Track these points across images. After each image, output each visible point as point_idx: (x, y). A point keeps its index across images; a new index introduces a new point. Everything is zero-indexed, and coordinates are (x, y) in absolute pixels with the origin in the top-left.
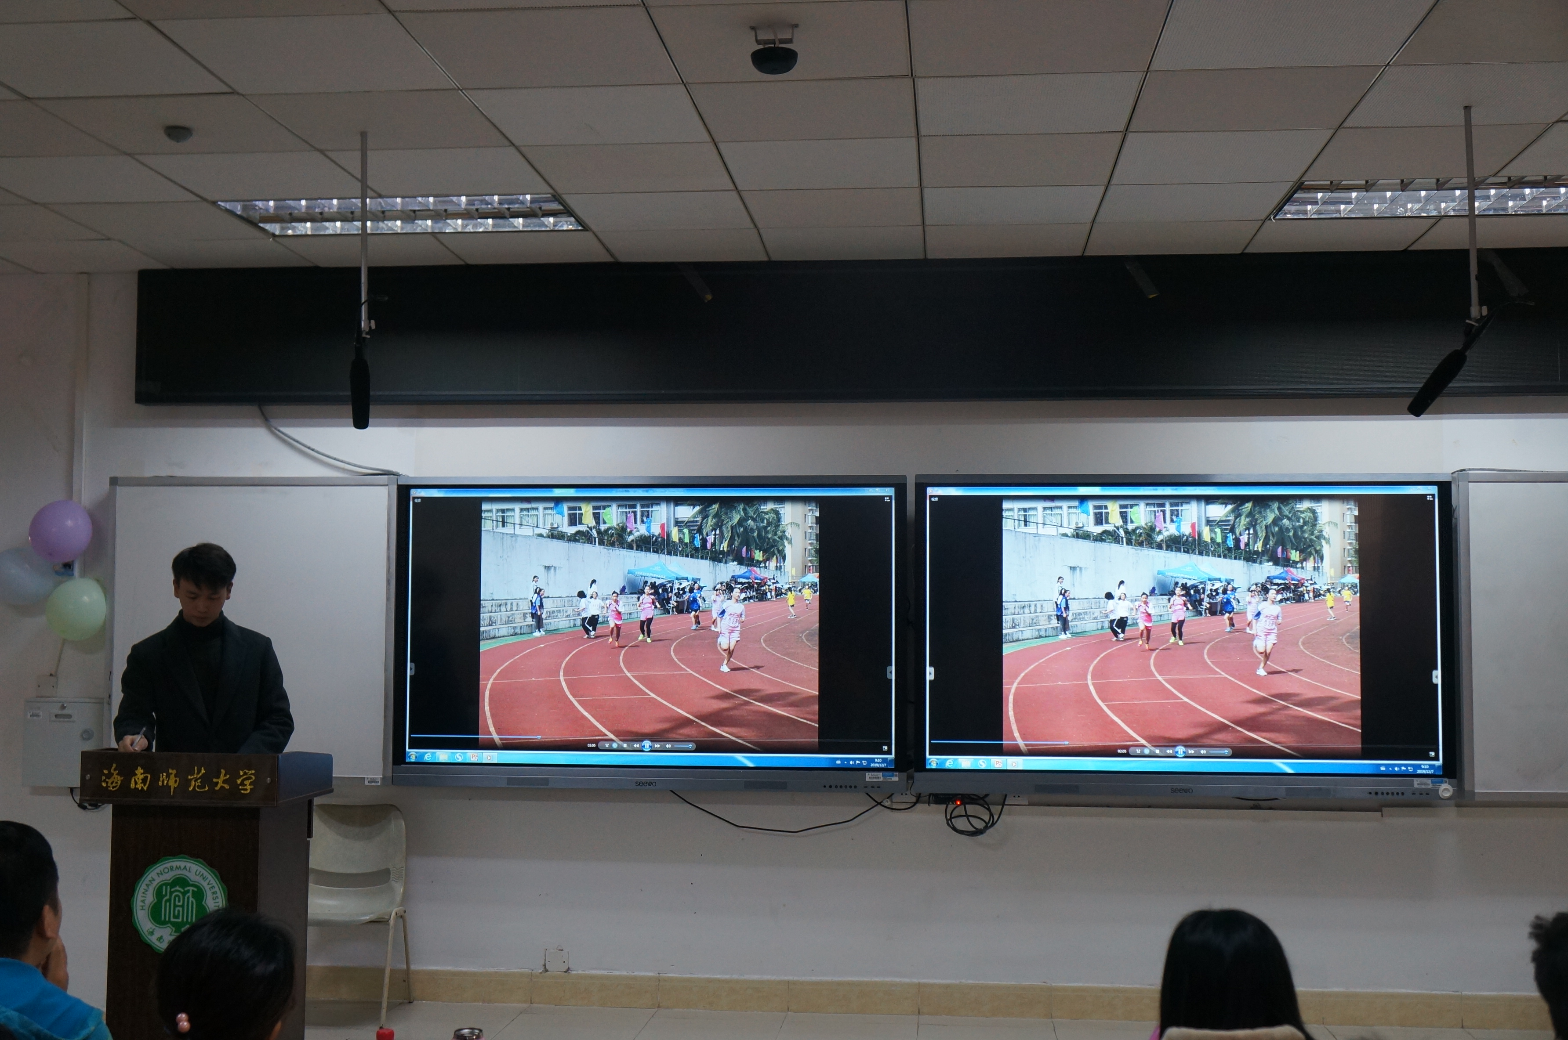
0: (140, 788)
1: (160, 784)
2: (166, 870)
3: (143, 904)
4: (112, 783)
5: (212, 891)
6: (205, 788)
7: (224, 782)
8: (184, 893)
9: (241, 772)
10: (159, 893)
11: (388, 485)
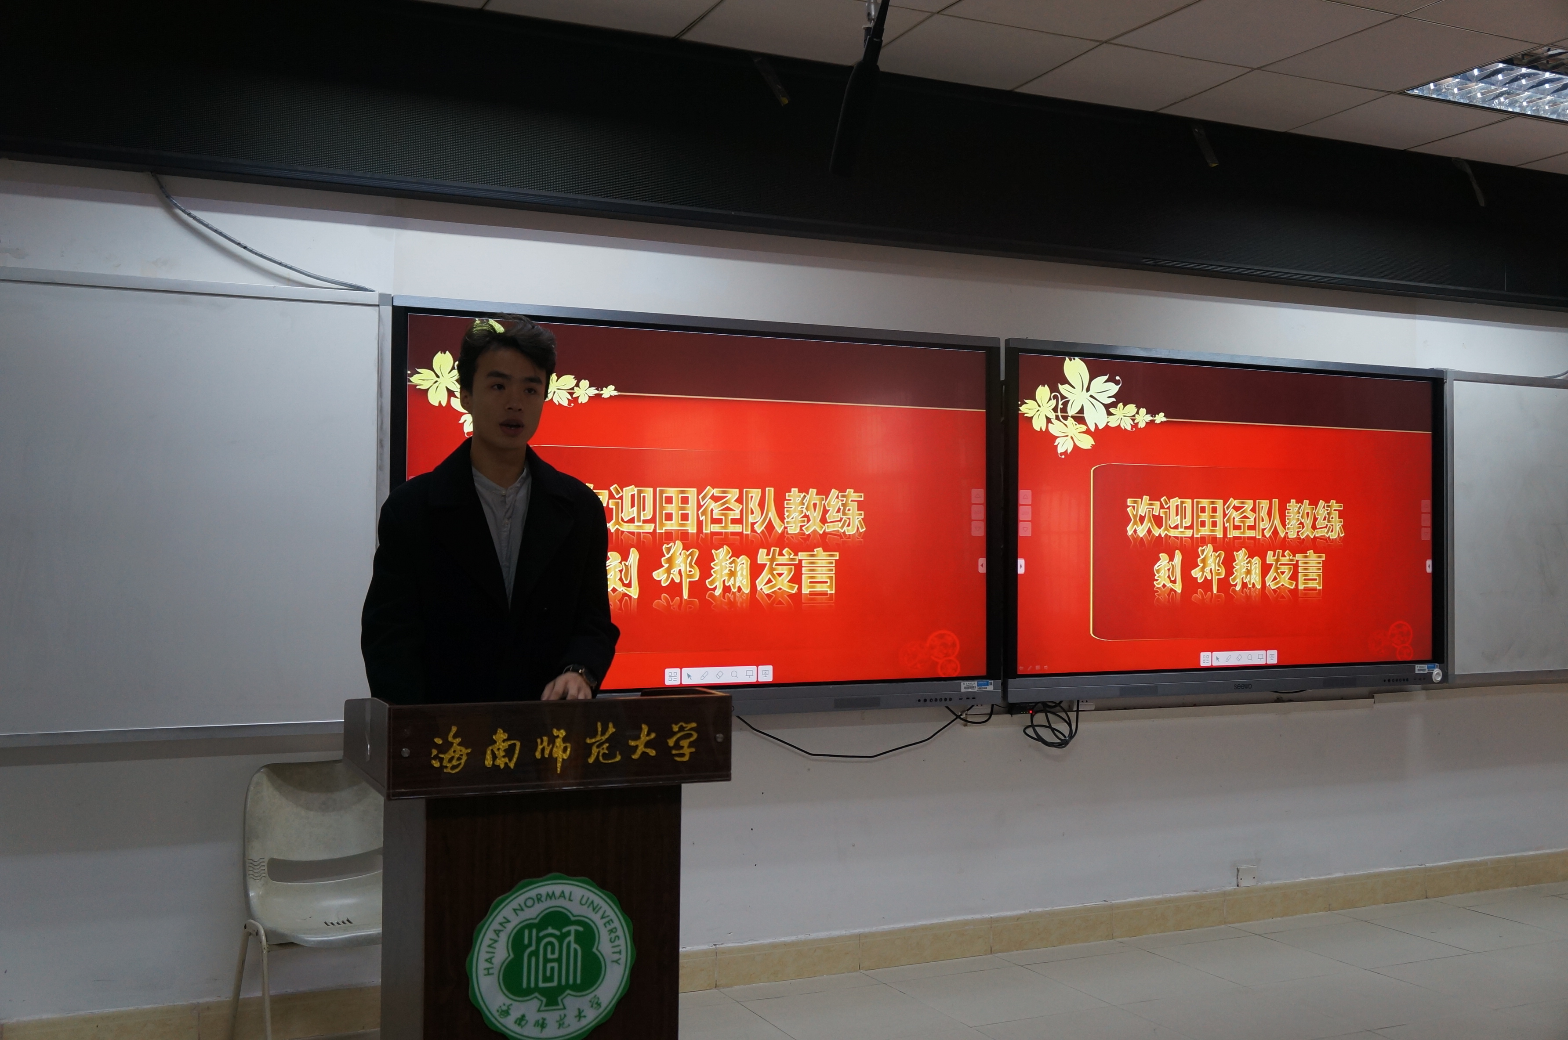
0: (502, 766)
1: (538, 755)
2: (530, 903)
3: (489, 965)
4: (451, 760)
5: (609, 927)
6: (615, 757)
7: (648, 744)
8: (561, 938)
9: (674, 726)
10: (517, 943)
11: (378, 306)
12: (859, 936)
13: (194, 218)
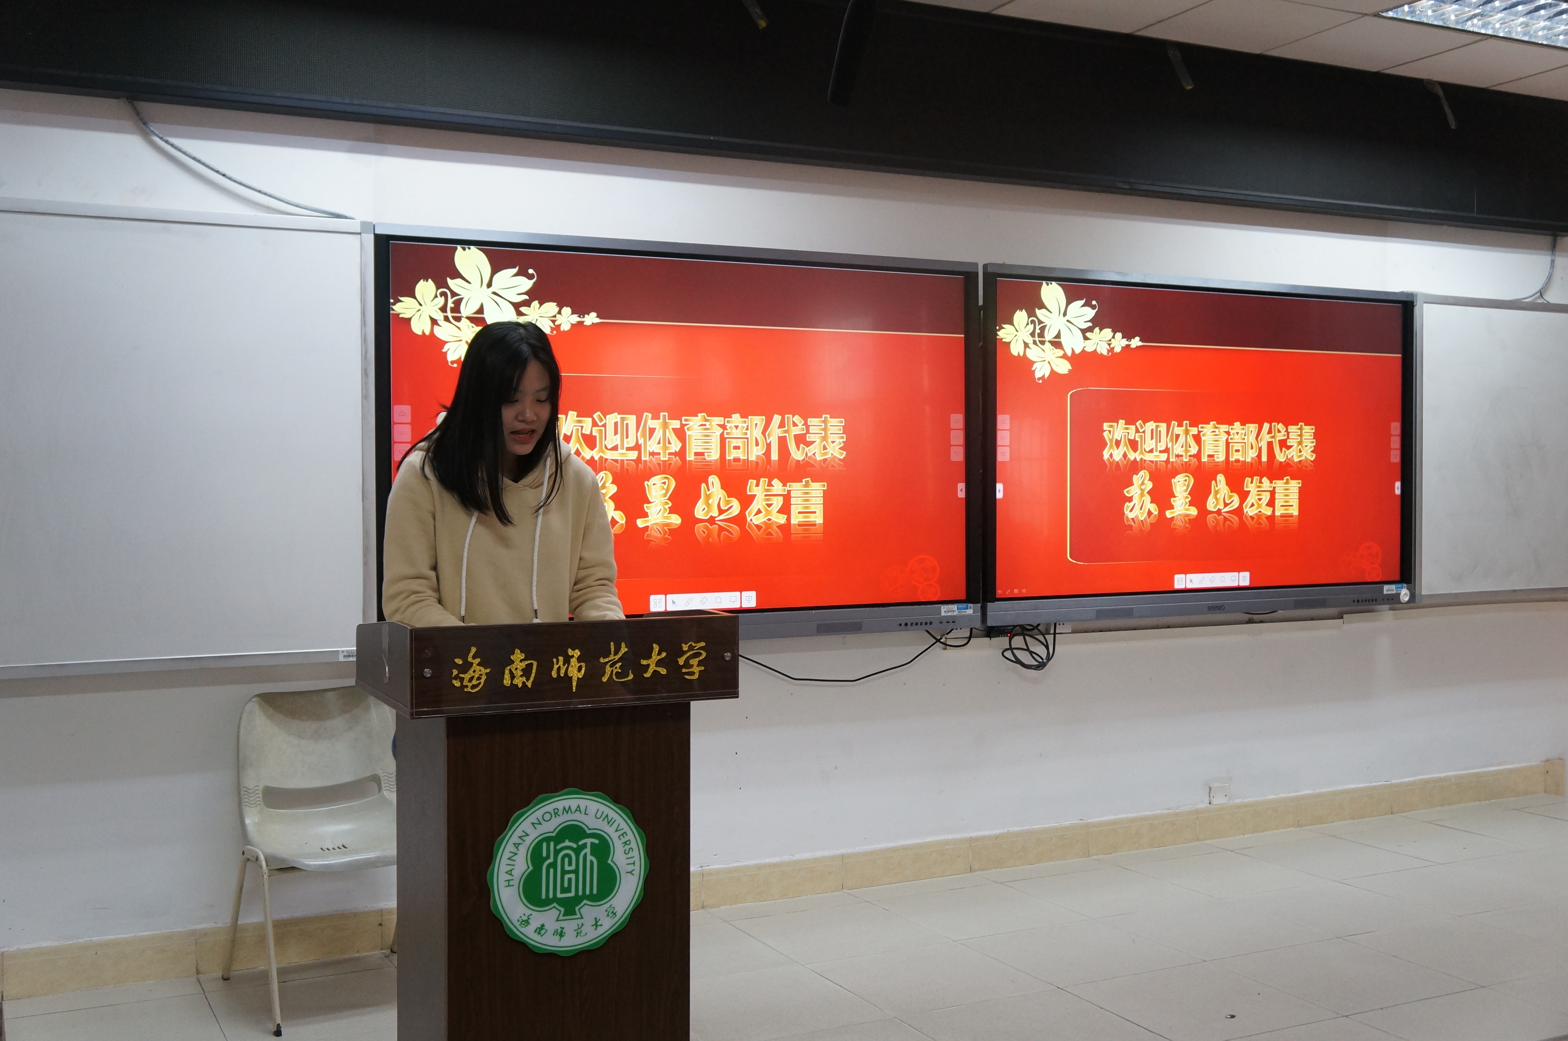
0: (520, 685)
1: (554, 674)
2: (547, 817)
3: (509, 877)
4: (471, 679)
5: (624, 840)
6: (627, 676)
7: (658, 663)
8: (577, 851)
9: (683, 645)
10: (536, 856)
11: (360, 234)
12: (842, 857)
13: (172, 145)
